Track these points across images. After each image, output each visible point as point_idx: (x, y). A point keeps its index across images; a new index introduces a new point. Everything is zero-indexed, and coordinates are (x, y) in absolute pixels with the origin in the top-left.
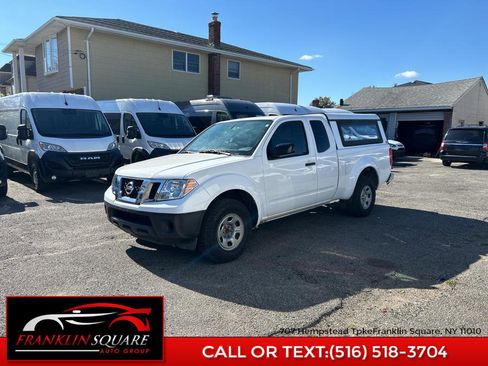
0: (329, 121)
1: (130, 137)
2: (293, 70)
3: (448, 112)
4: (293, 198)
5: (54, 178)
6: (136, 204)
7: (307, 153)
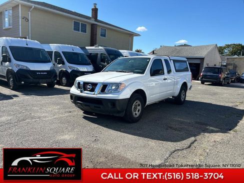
0: (170, 60)
1: (59, 64)
2: (131, 35)
3: (202, 59)
4: (158, 95)
5: (23, 83)
6: (94, 94)
7: (164, 74)
